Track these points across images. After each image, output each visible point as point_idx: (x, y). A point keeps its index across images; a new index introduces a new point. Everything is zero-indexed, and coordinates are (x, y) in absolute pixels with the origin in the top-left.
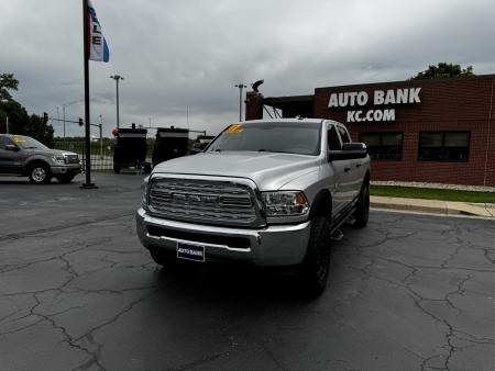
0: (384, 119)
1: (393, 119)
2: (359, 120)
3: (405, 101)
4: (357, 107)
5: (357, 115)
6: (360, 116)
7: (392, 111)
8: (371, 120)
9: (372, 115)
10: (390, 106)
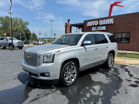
0: (102, 30)
1: (105, 29)
2: (95, 30)
3: (108, 23)
4: (95, 26)
5: (95, 28)
6: (96, 29)
7: (105, 27)
8: (99, 30)
9: (99, 28)
10: (104, 25)
